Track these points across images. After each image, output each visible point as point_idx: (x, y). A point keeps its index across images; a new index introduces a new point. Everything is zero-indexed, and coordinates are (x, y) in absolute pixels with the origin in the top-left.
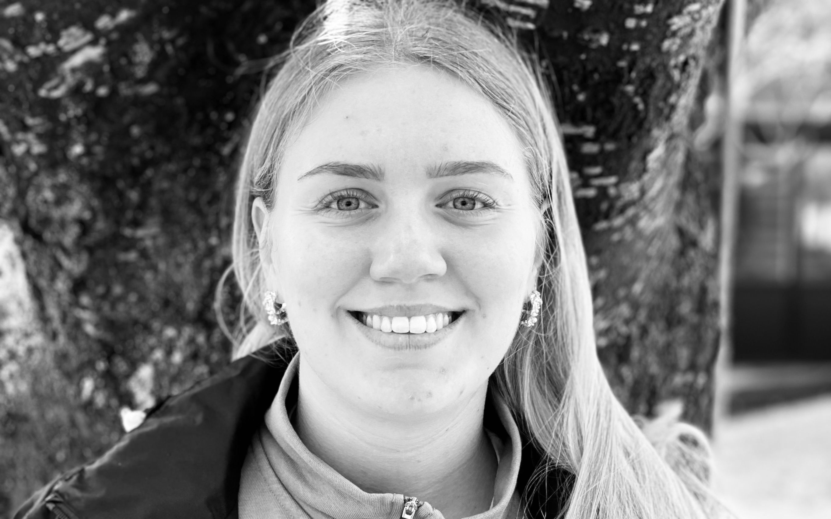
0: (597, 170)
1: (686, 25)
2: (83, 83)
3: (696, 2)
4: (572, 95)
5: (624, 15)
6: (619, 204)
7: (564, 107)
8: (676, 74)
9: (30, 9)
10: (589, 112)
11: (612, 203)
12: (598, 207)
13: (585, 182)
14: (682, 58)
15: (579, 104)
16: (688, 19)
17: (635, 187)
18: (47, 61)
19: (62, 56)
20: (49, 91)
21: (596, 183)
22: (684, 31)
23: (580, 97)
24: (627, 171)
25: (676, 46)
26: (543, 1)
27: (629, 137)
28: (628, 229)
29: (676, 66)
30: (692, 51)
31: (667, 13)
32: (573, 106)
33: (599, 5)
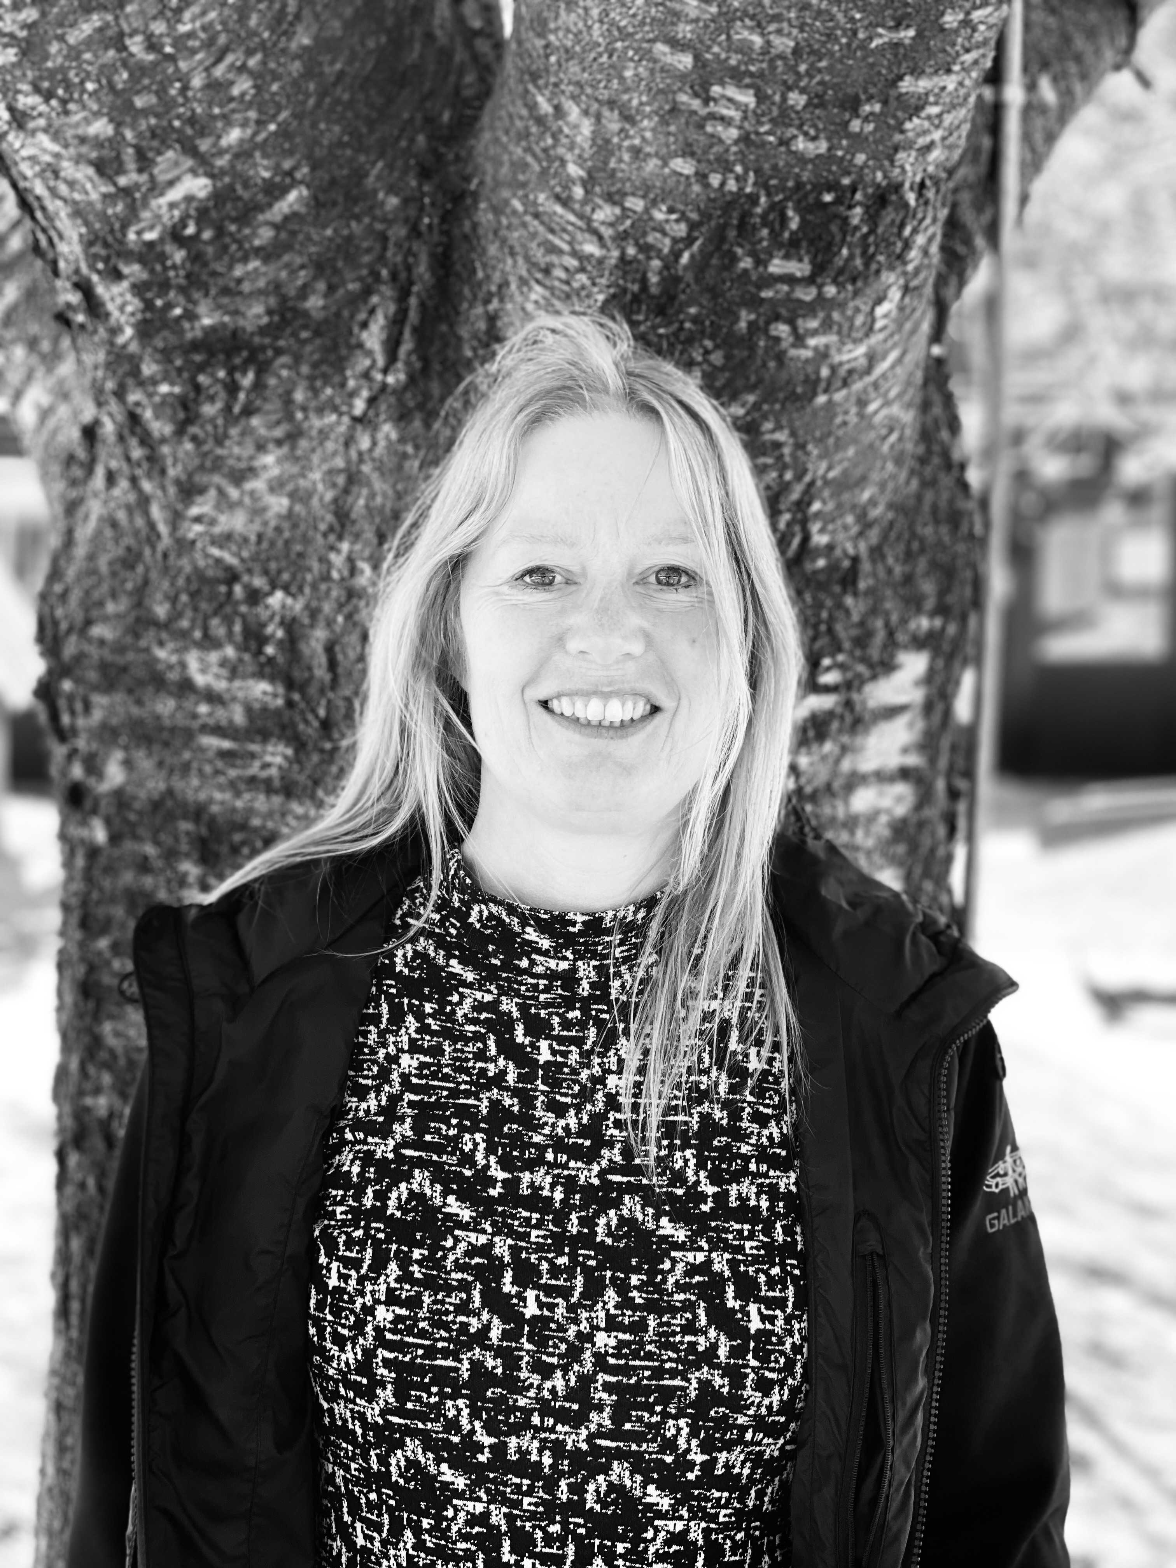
0: (813, 324)
1: (925, 132)
2: (183, 223)
3: (936, 103)
4: (784, 220)
5: (847, 116)
6: (842, 372)
7: (775, 235)
8: (911, 198)
9: (118, 125)
10: (804, 244)
11: (834, 369)
12: (817, 373)
13: (799, 340)
14: (918, 179)
15: (792, 233)
16: (926, 124)
17: (861, 350)
18: (138, 195)
19: (156, 188)
20: (139, 233)
21: (812, 342)
22: (922, 141)
23: (794, 225)
24: (851, 327)
25: (911, 160)
26: (748, 98)
27: (854, 280)
28: (854, 410)
29: (912, 188)
30: (931, 169)
31: (900, 114)
32: (786, 235)
33: (817, 101)
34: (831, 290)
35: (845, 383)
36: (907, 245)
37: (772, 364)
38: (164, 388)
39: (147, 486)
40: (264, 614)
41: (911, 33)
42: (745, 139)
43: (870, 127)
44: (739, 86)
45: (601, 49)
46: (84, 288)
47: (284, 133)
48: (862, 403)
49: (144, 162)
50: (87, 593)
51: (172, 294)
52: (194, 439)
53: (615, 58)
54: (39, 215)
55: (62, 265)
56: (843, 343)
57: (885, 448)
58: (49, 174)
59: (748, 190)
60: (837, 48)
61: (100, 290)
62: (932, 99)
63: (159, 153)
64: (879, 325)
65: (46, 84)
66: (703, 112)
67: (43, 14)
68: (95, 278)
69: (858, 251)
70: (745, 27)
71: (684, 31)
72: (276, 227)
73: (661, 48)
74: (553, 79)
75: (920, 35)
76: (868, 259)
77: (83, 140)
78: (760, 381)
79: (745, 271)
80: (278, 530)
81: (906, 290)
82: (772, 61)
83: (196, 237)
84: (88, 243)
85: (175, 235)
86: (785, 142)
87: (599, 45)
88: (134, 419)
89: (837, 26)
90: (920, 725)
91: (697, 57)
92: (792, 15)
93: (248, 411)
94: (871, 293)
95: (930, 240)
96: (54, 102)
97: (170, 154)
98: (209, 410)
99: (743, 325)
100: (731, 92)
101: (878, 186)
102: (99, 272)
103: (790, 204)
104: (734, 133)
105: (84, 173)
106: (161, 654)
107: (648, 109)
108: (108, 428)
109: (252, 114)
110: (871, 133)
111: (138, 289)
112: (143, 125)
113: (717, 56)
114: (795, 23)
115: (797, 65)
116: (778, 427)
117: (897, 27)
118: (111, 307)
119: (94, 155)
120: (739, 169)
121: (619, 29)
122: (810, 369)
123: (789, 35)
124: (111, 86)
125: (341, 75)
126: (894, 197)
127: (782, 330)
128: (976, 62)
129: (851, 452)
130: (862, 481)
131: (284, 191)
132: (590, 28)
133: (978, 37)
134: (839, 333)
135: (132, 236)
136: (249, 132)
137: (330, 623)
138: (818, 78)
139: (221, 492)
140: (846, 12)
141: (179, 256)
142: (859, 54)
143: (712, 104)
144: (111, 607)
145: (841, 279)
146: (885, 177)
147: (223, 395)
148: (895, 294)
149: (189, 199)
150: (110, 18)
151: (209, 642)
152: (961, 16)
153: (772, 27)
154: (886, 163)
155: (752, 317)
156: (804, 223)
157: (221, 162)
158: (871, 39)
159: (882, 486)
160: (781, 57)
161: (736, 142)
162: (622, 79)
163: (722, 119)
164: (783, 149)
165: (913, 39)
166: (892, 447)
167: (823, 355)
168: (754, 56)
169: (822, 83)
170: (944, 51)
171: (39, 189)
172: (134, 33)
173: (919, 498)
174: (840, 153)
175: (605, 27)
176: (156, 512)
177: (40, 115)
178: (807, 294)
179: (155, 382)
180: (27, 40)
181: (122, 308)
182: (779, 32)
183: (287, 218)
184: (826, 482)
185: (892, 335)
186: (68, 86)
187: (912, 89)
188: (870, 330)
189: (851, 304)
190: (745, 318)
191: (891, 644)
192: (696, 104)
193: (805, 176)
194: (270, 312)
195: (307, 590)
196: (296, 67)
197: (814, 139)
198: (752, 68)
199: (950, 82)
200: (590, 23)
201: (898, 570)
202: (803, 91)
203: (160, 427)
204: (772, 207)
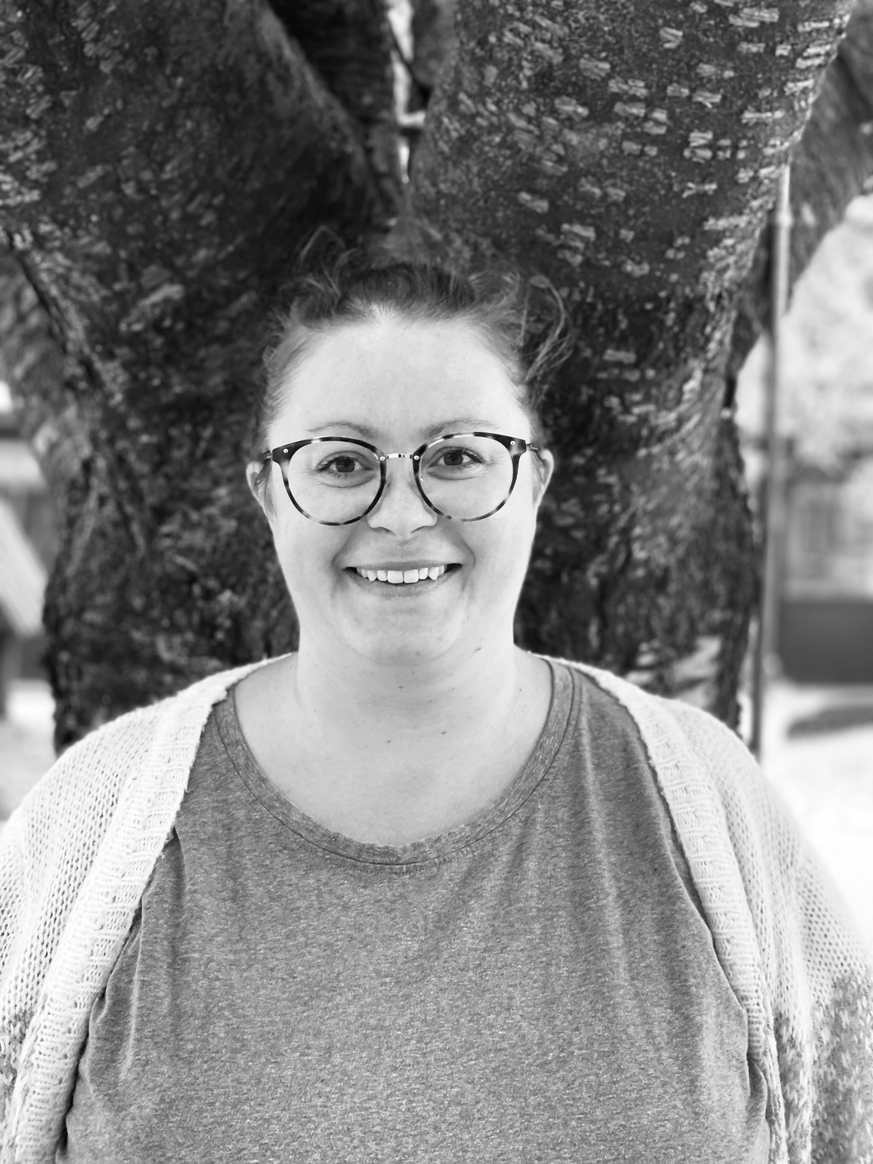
0: (637, 397)
1: (722, 259)
2: (162, 318)
3: (731, 237)
4: (615, 323)
5: (664, 247)
6: (658, 432)
7: (608, 334)
8: (712, 306)
9: (115, 247)
10: (631, 340)
11: (652, 430)
12: (639, 432)
13: (626, 409)
14: (717, 291)
15: (623, 332)
16: (723, 252)
17: (672, 416)
18: (129, 297)
19: (143, 292)
20: (129, 325)
21: (636, 410)
22: (720, 265)
23: (624, 325)
24: (665, 399)
25: (712, 278)
26: (590, 233)
27: (668, 365)
28: (666, 459)
29: (712, 299)
30: (726, 284)
31: (704, 246)
32: (617, 334)
33: (641, 237)
34: (651, 373)
35: (660, 439)
36: (708, 339)
37: (605, 428)
38: (145, 439)
39: (129, 509)
40: (217, 608)
41: (714, 186)
42: (587, 263)
43: (681, 255)
44: (583, 224)
45: (479, 196)
46: (87, 364)
47: (239, 253)
48: (672, 453)
49: (134, 273)
50: (82, 587)
51: (153, 370)
52: (167, 477)
53: (489, 203)
54: (54, 310)
55: (70, 347)
56: (659, 410)
57: (689, 486)
58: (61, 282)
59: (589, 300)
60: (657, 198)
61: (98, 365)
62: (728, 234)
63: (146, 266)
64: (686, 396)
65: (61, 217)
66: (556, 243)
67: (60, 166)
68: (95, 358)
69: (671, 345)
70: (588, 182)
71: (542, 183)
72: (232, 321)
73: (525, 196)
74: (442, 217)
75: (720, 187)
76: (679, 350)
77: (88, 257)
78: (596, 439)
79: (586, 360)
80: (228, 545)
81: (706, 371)
82: (608, 207)
83: (171, 328)
84: (90, 331)
85: (156, 326)
86: (618, 266)
87: (476, 193)
88: (121, 460)
89: (658, 181)
90: (714, 692)
91: (552, 204)
92: (624, 173)
93: (208, 455)
94: (680, 374)
95: (724, 335)
96: (67, 230)
97: (153, 269)
98: (178, 454)
99: (584, 397)
100: (577, 229)
101: (686, 298)
102: (98, 354)
103: (620, 311)
104: (578, 259)
105: (88, 282)
106: (138, 636)
107: (514, 240)
108: (101, 464)
109: (216, 239)
110: (683, 259)
111: (126, 366)
112: (133, 245)
113: (566, 203)
114: (626, 179)
115: (627, 210)
116: (610, 473)
117: (703, 181)
118: (106, 377)
119: (95, 268)
120: (582, 285)
121: (494, 182)
122: (634, 431)
123: (621, 188)
124: (110, 218)
125: (282, 210)
126: (698, 306)
127: (614, 402)
128: (761, 207)
129: (664, 490)
130: (672, 512)
131: (239, 294)
132: (470, 181)
133: (763, 188)
134: (657, 403)
135: (123, 327)
136: (212, 252)
137: (266, 616)
138: (642, 220)
139: (186, 516)
140: (664, 172)
141: (158, 341)
142: (674, 202)
143: (562, 237)
144: (100, 599)
145: (659, 364)
146: (692, 290)
147: (188, 444)
148: (698, 375)
149: (167, 301)
150: (109, 168)
151: (174, 629)
152: (751, 174)
153: (608, 183)
154: (693, 281)
155: (591, 392)
156: (631, 325)
157: (191, 274)
158: (682, 191)
159: (687, 514)
160: (615, 204)
161: (581, 265)
162: (494, 218)
163: (570, 248)
164: (615, 270)
165: (715, 191)
166: (696, 485)
167: (643, 419)
168: (594, 203)
169: (646, 223)
170: (737, 199)
171: (54, 291)
172: (128, 180)
173: (714, 522)
174: (658, 274)
175: (482, 181)
176: (135, 528)
177: (57, 238)
178: (634, 376)
179: (137, 433)
180: (48, 184)
181: (114, 380)
182: (614, 185)
183: (239, 314)
184: (646, 513)
185: (694, 404)
186: (78, 218)
187: (713, 228)
188: (679, 401)
189: (666, 383)
190: (586, 392)
191: (693, 633)
192: (550, 237)
193: (632, 291)
194: (225, 382)
195: (249, 591)
196: (249, 204)
197: (639, 263)
198: (593, 212)
199: (742, 221)
200: (471, 176)
201: (699, 576)
202: (631, 229)
203: (141, 467)
204: (606, 312)
